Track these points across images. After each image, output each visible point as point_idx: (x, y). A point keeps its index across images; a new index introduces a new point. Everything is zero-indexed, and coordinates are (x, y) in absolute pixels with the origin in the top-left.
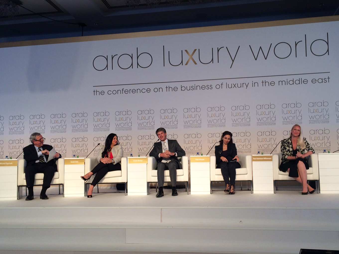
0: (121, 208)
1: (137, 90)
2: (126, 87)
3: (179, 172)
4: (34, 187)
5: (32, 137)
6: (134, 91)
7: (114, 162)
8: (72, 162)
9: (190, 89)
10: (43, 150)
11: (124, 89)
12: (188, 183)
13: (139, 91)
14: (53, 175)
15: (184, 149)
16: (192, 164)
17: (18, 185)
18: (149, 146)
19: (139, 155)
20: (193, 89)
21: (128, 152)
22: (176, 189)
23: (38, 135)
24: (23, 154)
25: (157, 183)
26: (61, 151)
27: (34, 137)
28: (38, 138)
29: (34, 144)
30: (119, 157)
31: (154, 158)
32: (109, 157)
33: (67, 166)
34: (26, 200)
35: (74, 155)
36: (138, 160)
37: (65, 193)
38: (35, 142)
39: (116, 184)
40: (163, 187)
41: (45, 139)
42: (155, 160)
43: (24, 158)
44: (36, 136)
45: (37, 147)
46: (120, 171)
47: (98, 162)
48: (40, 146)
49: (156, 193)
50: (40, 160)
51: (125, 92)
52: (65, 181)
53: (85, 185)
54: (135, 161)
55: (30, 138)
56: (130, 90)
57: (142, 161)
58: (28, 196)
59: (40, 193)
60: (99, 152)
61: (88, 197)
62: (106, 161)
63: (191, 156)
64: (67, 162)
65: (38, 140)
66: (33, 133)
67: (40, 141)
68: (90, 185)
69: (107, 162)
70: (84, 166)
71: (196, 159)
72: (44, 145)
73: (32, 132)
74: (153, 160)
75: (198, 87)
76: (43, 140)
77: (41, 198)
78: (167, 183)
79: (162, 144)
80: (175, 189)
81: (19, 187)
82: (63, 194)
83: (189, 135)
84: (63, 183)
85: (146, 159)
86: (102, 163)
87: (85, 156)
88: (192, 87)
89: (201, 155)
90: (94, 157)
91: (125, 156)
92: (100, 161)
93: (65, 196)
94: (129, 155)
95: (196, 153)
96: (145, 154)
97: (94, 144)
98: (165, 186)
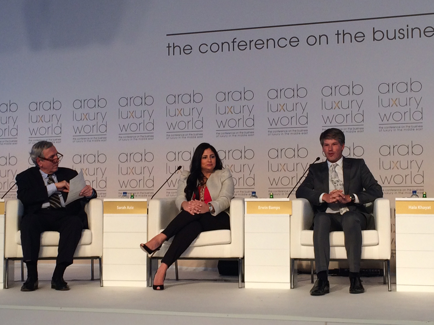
0: (231, 316)
1: (268, 40)
2: (241, 36)
3: (367, 235)
4: (39, 261)
5: (35, 150)
6: (259, 44)
7: (214, 211)
8: (120, 208)
9: (395, 38)
10: (59, 180)
11: (238, 41)
12: (391, 264)
13: (271, 42)
14: (79, 236)
15: (380, 183)
16: (399, 218)
17: (6, 257)
18: (294, 174)
19: (272, 195)
20: (402, 36)
21: (246, 186)
22: (361, 278)
23: (48, 148)
24: (16, 189)
25: (314, 262)
26: (95, 183)
27: (40, 149)
28: (46, 152)
29: (39, 165)
30: (225, 198)
31: (307, 201)
32: (202, 199)
33: (109, 218)
34: (21, 290)
35: (124, 193)
36: (270, 207)
37: (104, 277)
38: (41, 162)
39: (218, 261)
40: (328, 272)
41: (62, 156)
42: (310, 208)
43: (19, 197)
44: (42, 150)
45: (46, 173)
46: (228, 231)
47: (177, 210)
48: (51, 172)
49: (311, 286)
50: (51, 203)
51: (238, 46)
52: (104, 249)
53: (149, 261)
54: (263, 208)
55: (31, 152)
56: (250, 42)
57: (279, 208)
58: (27, 281)
59: (52, 276)
60: (178, 188)
61: (155, 288)
62: (196, 209)
63: (397, 199)
64: (108, 208)
65: (47, 157)
66: (37, 142)
67: (52, 161)
68: (160, 261)
69: (198, 211)
70: (146, 218)
71: (410, 207)
72: (59, 168)
73: (35, 140)
74: (305, 206)
75: (416, 32)
76: (58, 159)
77: (53, 287)
78: (337, 263)
79: (330, 169)
80: (357, 279)
81: (8, 261)
82: (100, 280)
83: (392, 149)
84: (100, 255)
85: (289, 205)
86: (188, 212)
87: (148, 195)
88: (401, 31)
89: (423, 197)
90: (169, 199)
91: (239, 196)
92: (182, 209)
93: (105, 284)
94: (248, 194)
95: (409, 191)
96: (284, 193)
97: (168, 168)
98: (334, 269)
